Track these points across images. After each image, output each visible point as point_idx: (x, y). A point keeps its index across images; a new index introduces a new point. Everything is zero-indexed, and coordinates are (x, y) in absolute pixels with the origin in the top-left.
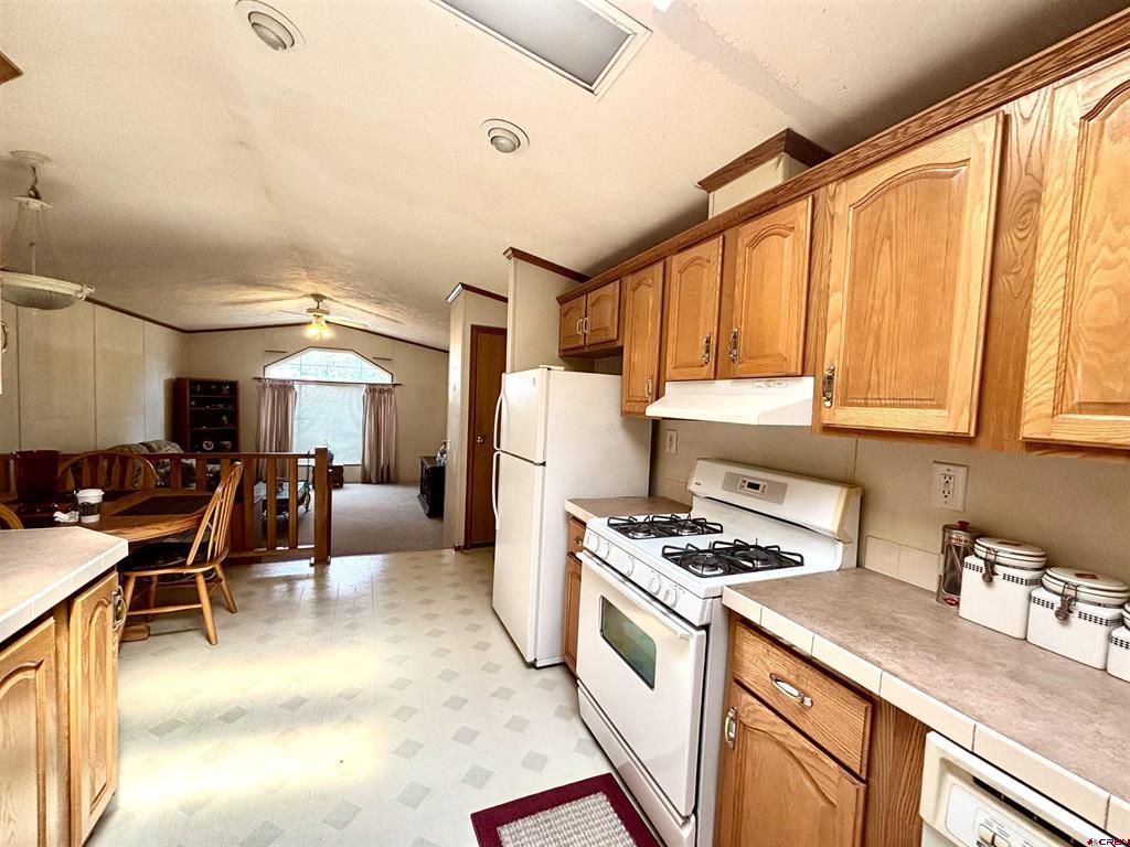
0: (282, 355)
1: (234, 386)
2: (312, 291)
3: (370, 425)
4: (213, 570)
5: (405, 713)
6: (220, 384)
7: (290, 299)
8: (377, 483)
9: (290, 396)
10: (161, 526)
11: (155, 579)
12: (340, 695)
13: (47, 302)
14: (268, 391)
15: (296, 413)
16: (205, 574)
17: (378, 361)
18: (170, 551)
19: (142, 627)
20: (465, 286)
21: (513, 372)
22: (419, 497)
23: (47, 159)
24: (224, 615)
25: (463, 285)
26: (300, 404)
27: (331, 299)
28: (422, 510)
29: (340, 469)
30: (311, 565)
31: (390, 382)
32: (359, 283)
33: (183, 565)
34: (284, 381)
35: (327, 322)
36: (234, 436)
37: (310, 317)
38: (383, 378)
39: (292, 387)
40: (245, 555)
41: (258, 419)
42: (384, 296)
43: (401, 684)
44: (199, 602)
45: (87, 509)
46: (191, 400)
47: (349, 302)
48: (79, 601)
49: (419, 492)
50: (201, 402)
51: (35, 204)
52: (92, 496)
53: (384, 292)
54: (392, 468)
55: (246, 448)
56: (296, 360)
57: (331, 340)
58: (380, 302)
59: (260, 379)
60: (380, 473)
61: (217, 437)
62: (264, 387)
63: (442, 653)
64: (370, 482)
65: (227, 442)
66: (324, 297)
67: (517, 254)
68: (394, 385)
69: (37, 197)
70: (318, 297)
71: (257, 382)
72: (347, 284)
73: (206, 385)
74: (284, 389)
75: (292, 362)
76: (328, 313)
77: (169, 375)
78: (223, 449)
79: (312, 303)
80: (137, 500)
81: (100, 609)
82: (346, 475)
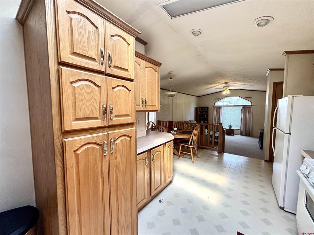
0: (219, 99)
1: (208, 108)
2: (224, 82)
3: (243, 118)
4: (194, 147)
5: (228, 196)
6: (205, 108)
7: (219, 85)
8: (245, 136)
9: (221, 110)
10: (184, 136)
11: (185, 146)
12: (214, 184)
13: (172, 96)
14: (215, 109)
15: (222, 115)
16: (192, 147)
17: (246, 98)
18: (186, 141)
19: (183, 155)
20: (270, 70)
21: (284, 97)
22: (259, 142)
23: (172, 71)
24: (196, 158)
25: (269, 69)
26: (223, 112)
27: (230, 83)
28: (259, 146)
29: (233, 130)
30: (217, 153)
31: (251, 104)
32: (235, 77)
33: (188, 145)
34: (219, 106)
35: (229, 89)
36: (207, 120)
37: (224, 89)
38: (249, 103)
39: (221, 108)
40: (203, 147)
41: (213, 116)
42: (244, 79)
43: (230, 190)
44: (191, 153)
45: (175, 131)
46: (199, 111)
47: (235, 83)
48: (166, 144)
49: (259, 140)
50: (201, 112)
51: (171, 80)
52: (175, 129)
53: (243, 78)
54: (250, 132)
55: (210, 122)
56: (222, 100)
57: (229, 94)
58: (243, 81)
59: (213, 106)
60: (246, 133)
61: (204, 120)
62: (214, 108)
63: (246, 188)
64: (243, 135)
65: (206, 121)
66: (228, 83)
67: (288, 53)
68: (252, 105)
69: (171, 78)
70: (226, 83)
71: (213, 107)
72: (232, 78)
73: (202, 108)
74: (219, 108)
75: (221, 101)
76: (228, 87)
77: (195, 106)
78: (205, 122)
79: (224, 85)
80: (182, 131)
81: (169, 146)
82: (235, 132)
